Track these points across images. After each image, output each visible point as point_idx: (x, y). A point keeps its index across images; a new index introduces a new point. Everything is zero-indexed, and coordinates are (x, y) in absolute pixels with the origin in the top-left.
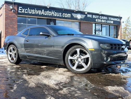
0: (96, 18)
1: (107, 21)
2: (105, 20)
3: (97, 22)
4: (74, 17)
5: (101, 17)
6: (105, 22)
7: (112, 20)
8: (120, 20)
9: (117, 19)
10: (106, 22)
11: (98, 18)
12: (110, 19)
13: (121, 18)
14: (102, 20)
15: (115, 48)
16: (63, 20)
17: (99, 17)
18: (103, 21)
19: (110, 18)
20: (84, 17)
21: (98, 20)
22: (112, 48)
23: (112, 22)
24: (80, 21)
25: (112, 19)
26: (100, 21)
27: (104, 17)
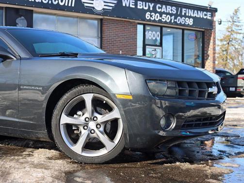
0: (147, 8)
1: (175, 18)
2: (171, 17)
3: (150, 20)
4: (86, 5)
5: (159, 8)
6: (171, 20)
7: (190, 17)
8: (212, 16)
9: (205, 13)
10: (173, 21)
11: (151, 9)
12: (185, 14)
13: (215, 10)
14: (164, 16)
15: (191, 92)
16: (55, 14)
17: (154, 7)
18: (166, 18)
19: (183, 9)
20: (113, 5)
21: (151, 16)
22: (181, 92)
23: (190, 22)
24: (101, 17)
25: (190, 13)
26: (156, 17)
27: (168, 7)
